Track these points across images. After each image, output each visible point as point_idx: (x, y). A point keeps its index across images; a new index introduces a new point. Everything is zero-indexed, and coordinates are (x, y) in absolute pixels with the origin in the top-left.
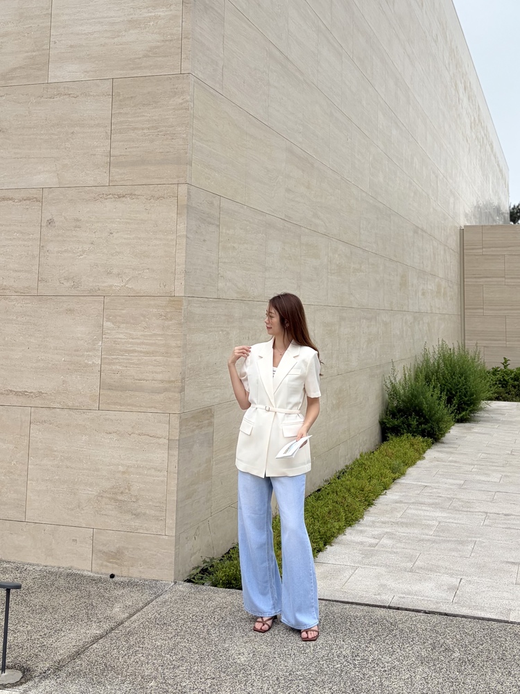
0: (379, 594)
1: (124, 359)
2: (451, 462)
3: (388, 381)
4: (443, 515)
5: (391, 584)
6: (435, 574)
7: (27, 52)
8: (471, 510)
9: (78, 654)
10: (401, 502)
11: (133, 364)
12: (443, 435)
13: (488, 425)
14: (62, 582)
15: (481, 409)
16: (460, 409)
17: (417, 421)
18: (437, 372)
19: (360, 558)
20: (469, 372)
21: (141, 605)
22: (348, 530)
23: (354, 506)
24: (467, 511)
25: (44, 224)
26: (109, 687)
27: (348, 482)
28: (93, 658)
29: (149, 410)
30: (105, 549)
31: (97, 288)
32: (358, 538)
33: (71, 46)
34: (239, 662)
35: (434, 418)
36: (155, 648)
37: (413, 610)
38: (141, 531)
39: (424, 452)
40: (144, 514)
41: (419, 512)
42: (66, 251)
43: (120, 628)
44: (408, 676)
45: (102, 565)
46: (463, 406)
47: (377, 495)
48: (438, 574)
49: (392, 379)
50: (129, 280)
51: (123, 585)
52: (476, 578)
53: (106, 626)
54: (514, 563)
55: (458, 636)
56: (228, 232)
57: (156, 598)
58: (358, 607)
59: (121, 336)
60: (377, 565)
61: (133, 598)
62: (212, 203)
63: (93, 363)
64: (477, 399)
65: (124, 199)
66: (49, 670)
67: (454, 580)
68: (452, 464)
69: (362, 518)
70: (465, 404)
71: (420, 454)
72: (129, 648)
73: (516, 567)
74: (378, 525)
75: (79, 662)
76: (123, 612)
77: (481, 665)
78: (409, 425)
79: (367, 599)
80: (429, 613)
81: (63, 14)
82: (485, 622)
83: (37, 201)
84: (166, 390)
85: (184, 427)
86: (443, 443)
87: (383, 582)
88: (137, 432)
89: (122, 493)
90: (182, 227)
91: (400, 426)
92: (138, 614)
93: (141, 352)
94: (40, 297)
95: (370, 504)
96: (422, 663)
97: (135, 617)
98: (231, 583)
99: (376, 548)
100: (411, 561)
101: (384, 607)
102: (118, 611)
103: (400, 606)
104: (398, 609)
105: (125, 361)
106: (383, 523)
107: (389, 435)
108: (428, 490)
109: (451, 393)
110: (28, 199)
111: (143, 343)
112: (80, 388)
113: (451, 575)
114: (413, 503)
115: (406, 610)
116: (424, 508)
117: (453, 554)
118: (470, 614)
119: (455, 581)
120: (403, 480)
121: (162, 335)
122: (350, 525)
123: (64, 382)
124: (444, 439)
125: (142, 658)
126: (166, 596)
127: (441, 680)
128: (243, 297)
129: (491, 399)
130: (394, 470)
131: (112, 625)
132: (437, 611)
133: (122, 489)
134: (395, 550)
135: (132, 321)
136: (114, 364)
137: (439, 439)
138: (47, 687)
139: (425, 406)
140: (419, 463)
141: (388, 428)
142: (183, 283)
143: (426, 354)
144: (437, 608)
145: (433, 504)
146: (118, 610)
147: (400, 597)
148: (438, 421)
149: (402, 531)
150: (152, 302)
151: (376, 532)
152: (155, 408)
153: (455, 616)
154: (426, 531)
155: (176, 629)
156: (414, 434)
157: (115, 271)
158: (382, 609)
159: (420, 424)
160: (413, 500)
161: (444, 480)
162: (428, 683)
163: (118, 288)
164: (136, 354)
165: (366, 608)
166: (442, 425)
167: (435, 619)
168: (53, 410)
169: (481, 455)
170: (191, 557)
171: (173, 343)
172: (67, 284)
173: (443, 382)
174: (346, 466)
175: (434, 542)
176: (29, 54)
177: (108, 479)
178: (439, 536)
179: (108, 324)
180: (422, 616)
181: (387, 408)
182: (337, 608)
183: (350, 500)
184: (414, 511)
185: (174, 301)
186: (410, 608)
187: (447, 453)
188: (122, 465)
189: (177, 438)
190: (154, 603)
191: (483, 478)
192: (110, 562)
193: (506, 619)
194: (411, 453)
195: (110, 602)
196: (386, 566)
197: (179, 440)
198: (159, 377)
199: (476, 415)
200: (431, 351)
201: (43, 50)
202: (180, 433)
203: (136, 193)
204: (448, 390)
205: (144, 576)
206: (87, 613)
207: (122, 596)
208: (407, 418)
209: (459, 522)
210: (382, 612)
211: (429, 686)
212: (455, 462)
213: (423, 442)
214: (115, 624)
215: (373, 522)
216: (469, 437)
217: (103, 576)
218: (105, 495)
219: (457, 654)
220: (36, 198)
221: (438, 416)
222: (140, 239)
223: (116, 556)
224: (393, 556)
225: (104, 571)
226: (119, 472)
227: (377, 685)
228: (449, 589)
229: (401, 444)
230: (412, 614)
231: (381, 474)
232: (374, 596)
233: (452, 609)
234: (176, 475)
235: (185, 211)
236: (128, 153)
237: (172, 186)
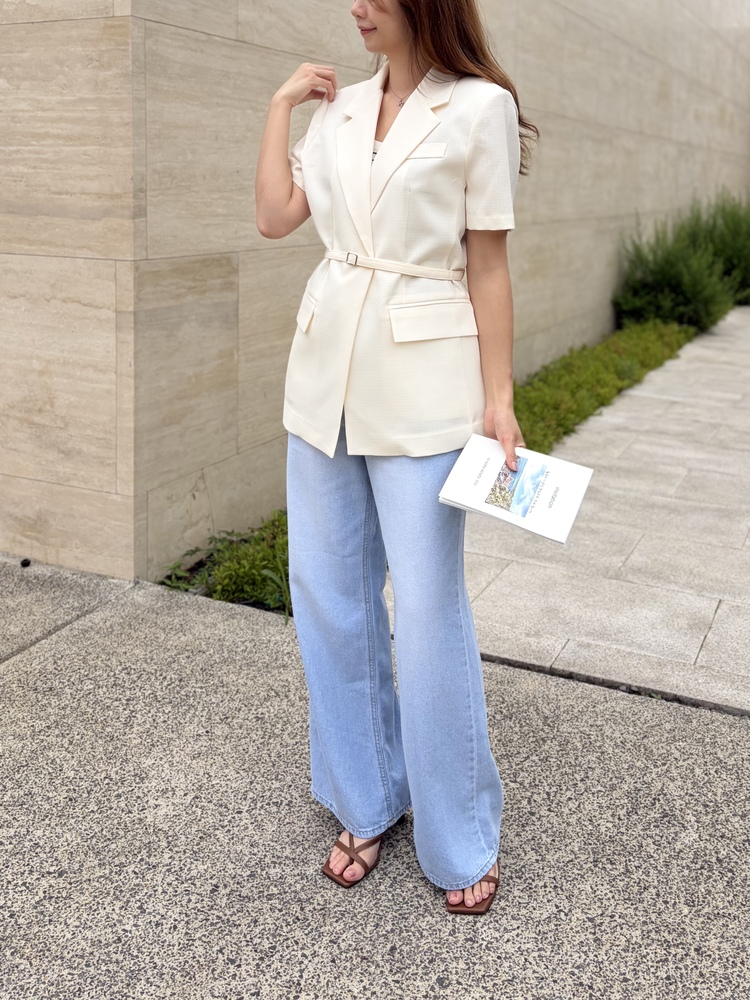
0: (537, 634)
1: (30, 152)
4: (698, 456)
5: (571, 609)
6: (667, 586)
10: (626, 429)
11: (45, 161)
12: (714, 322)
16: (745, 285)
17: (672, 301)
18: (712, 232)
21: (37, 634)
29: (78, 253)
30: (18, 512)
35: (699, 297)
37: (603, 684)
38: (75, 483)
39: (680, 347)
40: (79, 452)
41: (656, 449)
45: (14, 541)
47: (585, 416)
48: (673, 586)
51: (44, 583)
57: (77, 618)
59: (24, 105)
60: (550, 559)
61: (32, 617)
67: (706, 603)
71: (672, 349)
78: (659, 307)
80: (639, 691)
84: (107, 213)
86: (712, 334)
88: (59, 296)
89: (40, 411)
91: (644, 309)
92: (13, 659)
93: (58, 137)
95: (568, 431)
97: (3, 667)
100: (621, 552)
101: (540, 670)
103: (576, 669)
104: (570, 676)
105: (34, 156)
107: (626, 321)
108: (678, 409)
109: (731, 263)
111: (62, 119)
113: (701, 591)
114: (646, 432)
115: (588, 680)
116: (662, 441)
118: (731, 702)
119: (705, 606)
120: (637, 392)
124: (715, 329)
126: (99, 616)
130: (621, 374)
132: (657, 688)
133: (40, 404)
135: (39, 75)
137: (708, 329)
139: (686, 278)
140: (670, 364)
141: (626, 312)
144: (658, 680)
145: (683, 435)
147: (580, 645)
148: (706, 302)
150: (74, 32)
152: (89, 249)
153: (696, 704)
154: (661, 488)
156: (665, 319)
158: (535, 675)
159: (678, 305)
160: (647, 427)
166: (712, 308)
167: (647, 711)
173: (721, 246)
175: (675, 510)
177: (16, 383)
178: (687, 500)
180: (622, 702)
181: (627, 282)
184: (644, 448)
185: (113, 27)
186: (598, 675)
187: (718, 349)
188: (38, 358)
189: (132, 309)
192: (28, 537)
194: (656, 348)
197: (135, 313)
198: (94, 186)
200: (704, 203)
202: (138, 298)
205: (85, 567)
207: (14, 609)
208: (655, 296)
210: (531, 683)
212: (731, 364)
213: (680, 332)
217: (12, 563)
218: (13, 413)
221: (706, 293)
223: (35, 526)
225: (15, 552)
226: (33, 371)
227: (461, 937)
228: (690, 627)
229: (643, 336)
230: (598, 692)
231: (598, 381)
232: (523, 639)
233: (692, 684)
234: (132, 380)
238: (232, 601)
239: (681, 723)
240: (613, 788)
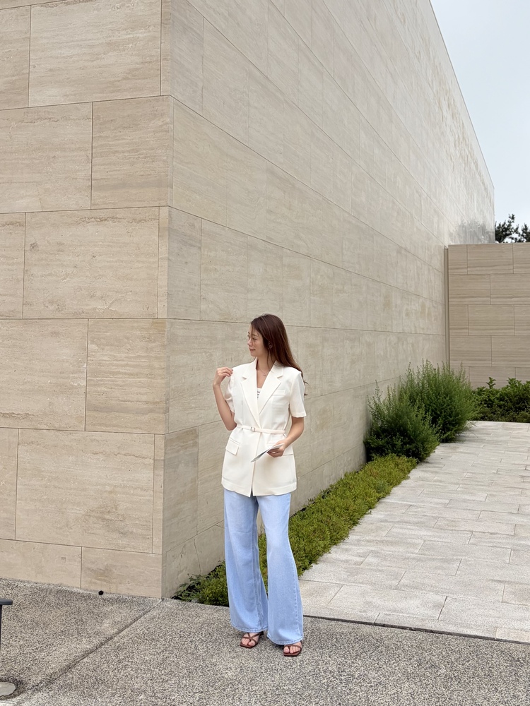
0: (364, 611)
1: (109, 380)
2: (435, 481)
3: (372, 402)
4: (428, 534)
5: (377, 601)
6: (421, 592)
7: (6, 77)
8: (457, 529)
9: (69, 667)
10: (386, 521)
11: (117, 385)
12: (428, 455)
13: (474, 445)
14: (52, 598)
15: (467, 429)
16: (445, 429)
17: (402, 441)
18: (421, 392)
19: (346, 576)
20: (454, 393)
21: (130, 621)
22: (334, 549)
23: (339, 525)
24: (452, 530)
25: (28, 248)
26: (100, 700)
27: (333, 502)
28: (84, 671)
29: (134, 431)
30: (94, 567)
31: (80, 311)
32: (343, 557)
33: (51, 70)
34: (226, 676)
35: (418, 438)
36: (145, 662)
37: (399, 627)
38: (129, 549)
39: (409, 472)
40: (132, 533)
41: (404, 531)
42: (50, 275)
43: (110, 643)
44: (394, 691)
45: (91, 582)
46: (448, 426)
47: (362, 514)
48: (424, 592)
49: (376, 399)
50: (113, 302)
51: (111, 601)
52: (462, 596)
53: (96, 642)
54: (500, 581)
55: (444, 653)
56: (209, 254)
57: (144, 614)
58: (344, 623)
59: (105, 358)
60: (362, 583)
61: (122, 614)
62: (193, 225)
63: (79, 385)
64: (462, 419)
65: (106, 222)
66: (41, 683)
67: (440, 597)
68: (437, 483)
69: (347, 536)
70: (450, 423)
71: (405, 474)
72: (119, 662)
73: (502, 585)
74: (363, 543)
75: (71, 676)
76: (112, 628)
77: (467, 681)
78: (394, 446)
79: (352, 616)
80: (415, 630)
81: (42, 37)
82: (471, 640)
83: (20, 225)
84: (151, 411)
85: (169, 448)
86: (428, 463)
87: (369, 599)
88: (123, 452)
89: (109, 512)
90: (164, 249)
91: (384, 447)
92: (126, 630)
93: (125, 373)
94: (26, 321)
95: (355, 523)
96: (408, 679)
97: (124, 632)
98: (218, 600)
99: (362, 566)
100: (396, 579)
101: (370, 624)
102: (107, 627)
103: (386, 623)
104: (384, 626)
105: (110, 383)
106: (368, 541)
107: (374, 455)
108: (413, 509)
109: (436, 413)
110: (12, 224)
111: (127, 365)
112: (66, 410)
113: (437, 593)
114: (398, 522)
115: (392, 627)
116: (409, 527)
117: (439, 572)
118: (456, 631)
119: (440, 599)
120: (388, 500)
121: (146, 357)
122: (335, 544)
123: (50, 404)
124: (429, 459)
125: (132, 673)
126: (154, 613)
127: (427, 696)
128: (226, 319)
129: (476, 419)
130: (378, 490)
131: (102, 640)
132: (423, 628)
133: (109, 509)
134: (380, 568)
135: (116, 343)
136: (99, 385)
137: (424, 459)
138: (40, 700)
139: (409, 426)
140: (404, 482)
141: (373, 449)
142: (166, 305)
143: (410, 375)
144: (423, 625)
145: (418, 523)
146: (107, 625)
147: (386, 615)
148: (424, 441)
149: (387, 550)
150: (135, 325)
151: (361, 550)
152: (140, 428)
154: (411, 550)
155: (164, 645)
156: (398, 454)
157: (99, 294)
158: (368, 626)
159: (405, 444)
160: (398, 520)
161: (429, 499)
162: (414, 698)
163: (102, 311)
164: (121, 376)
165: (352, 624)
166: (427, 445)
167: (420, 636)
168: (40, 432)
169: (466, 475)
170: (178, 575)
171: (156, 365)
172: (52, 308)
173: (428, 402)
174: (331, 486)
175: (419, 560)
176: (10, 78)
177: (95, 498)
178: (425, 555)
179: (92, 347)
180: (409, 633)
181: (371, 429)
182: (323, 625)
183: (335, 519)
184: (399, 530)
185: (157, 322)
186: (396, 625)
187: (432, 472)
188: (109, 485)
189: (163, 458)
190: (142, 619)
191: (468, 497)
192: (99, 580)
193: (492, 637)
194: (396, 472)
195: (100, 618)
196: (372, 584)
197: (164, 460)
198: (144, 398)
199: (461, 435)
200: (416, 371)
201: (23, 74)
202: (165, 453)
203: (118, 216)
204: (433, 411)
205: (132, 593)
206: (77, 629)
207: (111, 612)
208: (391, 438)
209: (444, 540)
210: (368, 629)
211: (416, 701)
212: (441, 481)
213: (408, 462)
214: (105, 639)
215: (358, 541)
216: (454, 457)
217: (92, 593)
218: (92, 514)
219: (443, 671)
220: (19, 223)
221: (423, 436)
222: (122, 262)
223: (105, 573)
224: (378, 574)
225: (93, 588)
226: (106, 491)
227: (364, 700)
228: (434, 606)
229: (386, 464)
230: (398, 631)
231: (366, 493)
232: (359, 613)
233: (437, 626)
234: (162, 495)
235: (167, 233)
236: (109, 177)
237: (154, 209)
238: (216, 605)
239: (435, 639)
240: (410, 659)
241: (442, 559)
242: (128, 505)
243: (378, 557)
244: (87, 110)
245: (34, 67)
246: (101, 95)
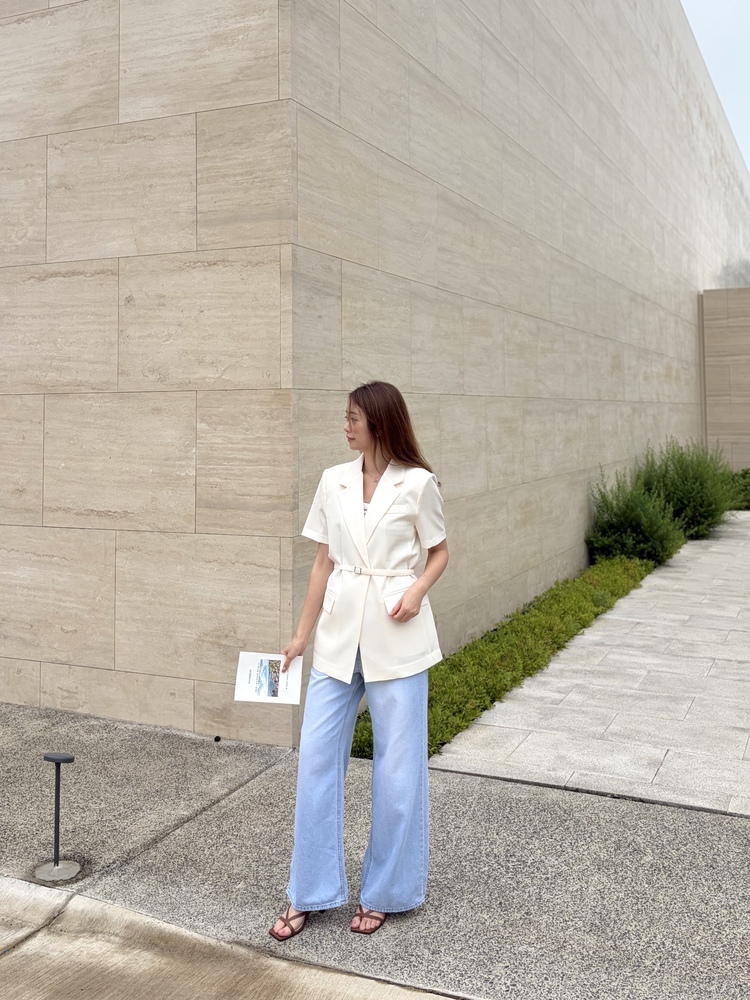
0: (554, 769)
1: (223, 469)
2: (675, 591)
3: (595, 490)
4: (655, 662)
5: (574, 756)
6: (634, 743)
7: (92, 86)
8: (695, 655)
9: (155, 841)
10: (602, 644)
11: (234, 475)
12: (670, 556)
13: (732, 542)
14: (155, 745)
15: (724, 522)
16: (693, 522)
17: (634, 539)
18: (664, 476)
19: (537, 720)
20: (706, 476)
21: (246, 777)
22: (527, 682)
23: (535, 651)
24: (688, 657)
25: (122, 303)
26: (184, 889)
27: (533, 619)
28: (173, 848)
29: (255, 533)
30: (209, 705)
31: (187, 381)
32: (539, 692)
33: (145, 75)
34: (356, 859)
35: (656, 536)
36: (253, 836)
37: (597, 793)
39: (642, 578)
41: (624, 658)
42: (149, 336)
43: (214, 808)
44: (578, 887)
45: (206, 725)
46: (699, 518)
47: (572, 636)
48: (638, 743)
49: (601, 487)
50: (226, 370)
51: (229, 751)
52: (689, 750)
53: (197, 805)
54: (743, 729)
55: (653, 832)
56: (354, 305)
57: (267, 768)
58: (524, 786)
59: (219, 440)
60: (557, 729)
61: (237, 768)
62: (330, 268)
63: (187, 474)
64: (716, 510)
65: (215, 267)
66: (114, 863)
67: (659, 752)
68: (677, 594)
69: (547, 665)
70: (701, 515)
71: (636, 581)
72: (220, 836)
73: (747, 735)
74: (567, 674)
75: (154, 854)
76: (222, 787)
77: (680, 874)
78: (624, 545)
79: (536, 776)
80: (618, 797)
81: (133, 34)
82: (694, 814)
83: (113, 274)
84: (275, 507)
85: (300, 554)
86: (669, 566)
87: (562, 752)
88: (241, 561)
89: (226, 636)
90: (287, 300)
91: (612, 546)
92: (239, 790)
93: (243, 460)
94: (122, 395)
95: (560, 647)
96: (599, 869)
97: (235, 794)
98: (364, 751)
99: (560, 706)
100: (603, 724)
101: (559, 788)
102: (216, 786)
103: (580, 787)
104: (577, 790)
105: (225, 472)
106: (575, 672)
107: (597, 557)
108: (641, 628)
109: (682, 503)
110: (102, 272)
111: (245, 449)
112: (172, 506)
113: (655, 745)
114: (618, 645)
115: (588, 792)
116: (631, 652)
117: (662, 715)
118: (674, 801)
119: (658, 753)
120: (609, 616)
121: (267, 438)
122: (530, 675)
123: (153, 499)
124: (670, 561)
125: (234, 850)
126: (279, 767)
127: (622, 895)
129: (739, 509)
130: (596, 603)
131: (205, 803)
132: (629, 795)
133: (226, 632)
134: (584, 709)
135: (230, 422)
136: (211, 475)
137: (664, 561)
138: (107, 887)
139: (644, 520)
140: (634, 593)
141: (597, 549)
142: (291, 371)
143: (649, 454)
144: (630, 791)
145: (644, 647)
146: (216, 783)
147: (582, 775)
148: (662, 539)
149: (598, 683)
150: (254, 397)
151: (563, 684)
152: (263, 530)
153: (653, 803)
154: (629, 684)
155: (284, 812)
156: (629, 555)
157: (208, 359)
158: (556, 790)
159: (639, 542)
160: (618, 642)
161: (664, 615)
162: (603, 898)
163: (212, 381)
164: (237, 463)
165: (534, 788)
166: (667, 544)
167: (624, 806)
168: (142, 534)
169: (717, 582)
171: (280, 448)
172: (152, 377)
173: (672, 489)
174: (536, 597)
175: (639, 698)
176: (96, 88)
177: (210, 619)
178: (647, 691)
179: (202, 426)
180: (609, 802)
181: (596, 524)
182: (495, 788)
183: (530, 642)
184: (616, 657)
185: (280, 395)
186: (593, 789)
187: (673, 579)
188: (226, 601)
189: (290, 568)
190: (263, 775)
191: (715, 612)
192: (216, 722)
193: (723, 809)
194: (623, 580)
195: (208, 772)
196: (570, 730)
197: (293, 571)
198: (266, 491)
199: (717, 529)
200: (657, 451)
201: (111, 81)
202: (294, 561)
203: (229, 258)
204: (678, 500)
205: (256, 740)
206: (177, 788)
207: (225, 765)
208: (620, 535)
209: (675, 671)
210: (554, 794)
211: (605, 902)
212: (682, 591)
213: (642, 565)
214: (209, 803)
215: (562, 671)
216: (704, 558)
217: (207, 739)
218: (206, 639)
219: (649, 858)
220: (111, 271)
221: (660, 532)
222: (236, 317)
223: (223, 714)
224: (581, 717)
225: (208, 732)
226: (222, 610)
227: (534, 898)
228: (649, 764)
229: (612, 569)
230: (594, 798)
231: (580, 608)
232: (546, 772)
233: (650, 793)
234: (290, 615)
235: (290, 279)
236: (218, 208)
237: (273, 248)
238: (362, 757)
239: (643, 811)
240: (606, 840)
241: (668, 697)
242: (250, 627)
243: (584, 693)
244: (188, 124)
245: (125, 72)
246: (206, 103)
